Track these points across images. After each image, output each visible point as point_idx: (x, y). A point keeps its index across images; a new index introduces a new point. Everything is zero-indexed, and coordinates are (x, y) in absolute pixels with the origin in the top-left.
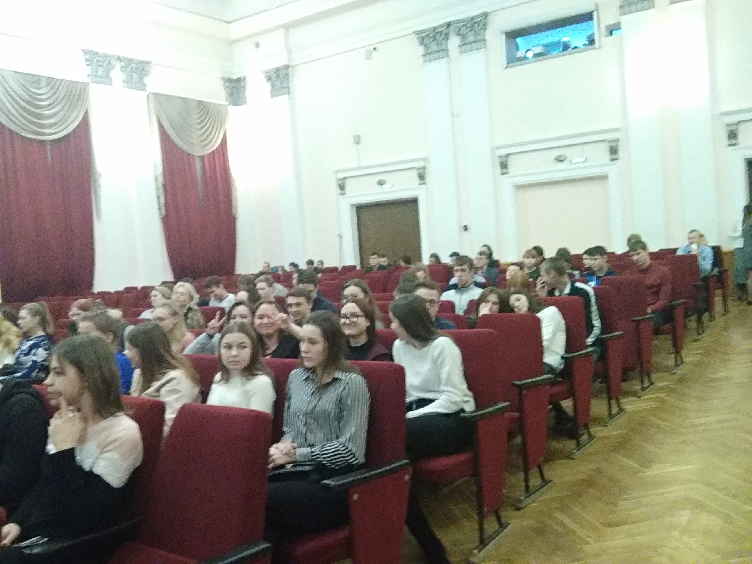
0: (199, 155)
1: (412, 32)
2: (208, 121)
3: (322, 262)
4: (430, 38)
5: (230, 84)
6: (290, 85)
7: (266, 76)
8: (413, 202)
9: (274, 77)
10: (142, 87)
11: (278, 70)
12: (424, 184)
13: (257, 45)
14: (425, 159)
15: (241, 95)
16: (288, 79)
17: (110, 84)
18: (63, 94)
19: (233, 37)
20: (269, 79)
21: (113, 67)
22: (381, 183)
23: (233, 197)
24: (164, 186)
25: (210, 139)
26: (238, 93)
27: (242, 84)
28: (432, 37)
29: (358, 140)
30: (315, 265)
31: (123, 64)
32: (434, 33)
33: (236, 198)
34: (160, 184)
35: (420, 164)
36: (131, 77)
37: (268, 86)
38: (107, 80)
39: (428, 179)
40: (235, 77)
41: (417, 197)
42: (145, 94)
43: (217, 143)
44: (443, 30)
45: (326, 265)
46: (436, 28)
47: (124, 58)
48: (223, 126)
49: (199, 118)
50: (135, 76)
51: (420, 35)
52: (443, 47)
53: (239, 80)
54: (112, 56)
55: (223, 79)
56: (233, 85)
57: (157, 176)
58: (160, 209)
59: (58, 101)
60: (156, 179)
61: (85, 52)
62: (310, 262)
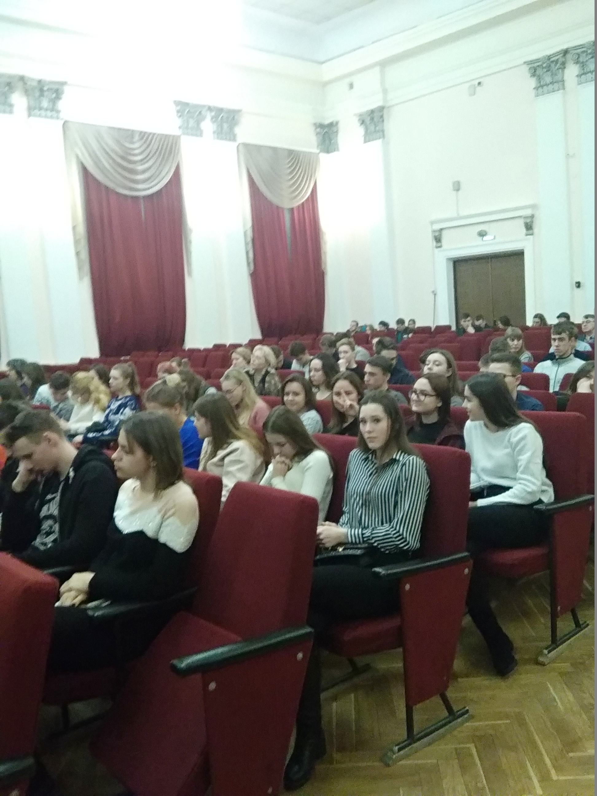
0: (288, 207)
1: (523, 63)
2: (298, 170)
3: (414, 322)
4: (543, 68)
5: (322, 130)
6: (385, 128)
7: (359, 120)
8: (519, 255)
9: (368, 121)
10: (233, 138)
11: (372, 112)
12: (532, 234)
13: (351, 86)
14: (534, 207)
15: (332, 142)
16: (383, 121)
17: (201, 135)
18: (156, 147)
19: (326, 78)
20: (363, 122)
21: (204, 118)
22: (482, 234)
23: (322, 252)
24: (253, 240)
25: (300, 189)
26: (330, 140)
27: (335, 129)
28: (545, 68)
29: (457, 187)
30: (406, 324)
31: (213, 114)
32: (548, 62)
33: (325, 253)
34: (249, 239)
35: (528, 212)
36: (222, 128)
37: (361, 131)
38: (197, 132)
39: (536, 230)
40: (327, 122)
41: (523, 250)
42: (235, 144)
43: (306, 195)
44: (559, 58)
45: (419, 324)
46: (550, 57)
47: (214, 107)
48: (313, 176)
49: (290, 167)
50: (225, 126)
51: (533, 65)
52: (559, 77)
53: (331, 125)
54: (204, 106)
55: (315, 124)
56: (325, 131)
57: (247, 231)
58: (248, 264)
59: (151, 155)
60: (245, 233)
61: (177, 103)
62: (400, 322)
